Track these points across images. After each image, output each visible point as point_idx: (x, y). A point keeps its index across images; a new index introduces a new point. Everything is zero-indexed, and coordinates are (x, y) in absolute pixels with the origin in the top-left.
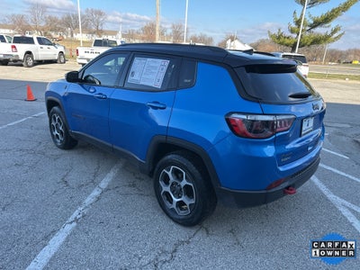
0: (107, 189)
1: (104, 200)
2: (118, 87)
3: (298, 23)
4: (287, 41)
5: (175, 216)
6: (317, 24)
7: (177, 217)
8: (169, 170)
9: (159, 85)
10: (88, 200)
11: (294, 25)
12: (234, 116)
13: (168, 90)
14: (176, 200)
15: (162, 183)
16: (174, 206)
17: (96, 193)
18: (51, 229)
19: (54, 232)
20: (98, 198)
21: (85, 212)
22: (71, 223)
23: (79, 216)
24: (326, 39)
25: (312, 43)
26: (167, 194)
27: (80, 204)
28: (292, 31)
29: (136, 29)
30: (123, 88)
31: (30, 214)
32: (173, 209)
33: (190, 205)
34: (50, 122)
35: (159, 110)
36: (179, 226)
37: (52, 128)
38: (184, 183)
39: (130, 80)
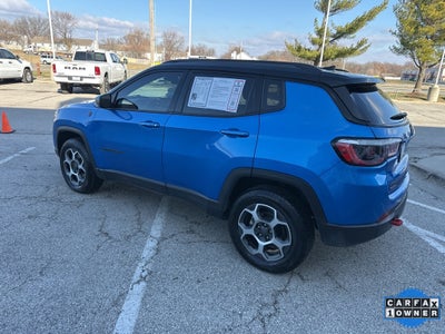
0: (163, 239)
1: (165, 252)
2: (173, 113)
3: (320, 33)
4: (309, 54)
5: (261, 263)
6: (340, 34)
7: (265, 264)
8: (252, 209)
9: (234, 109)
10: (147, 253)
11: (315, 36)
12: (342, 141)
13: (247, 114)
14: (262, 244)
15: (241, 225)
16: (260, 250)
17: (151, 244)
18: (116, 292)
19: (122, 296)
20: (158, 250)
21: (149, 267)
22: (138, 282)
23: (144, 274)
24: (351, 52)
25: (337, 56)
26: (249, 237)
27: (138, 258)
28: (314, 42)
29: (117, 38)
30: (181, 113)
31: (79, 277)
32: (258, 256)
33: (284, 248)
34: (62, 159)
35: (238, 139)
36: (268, 275)
37: (65, 167)
38: (275, 222)
39: (191, 103)
